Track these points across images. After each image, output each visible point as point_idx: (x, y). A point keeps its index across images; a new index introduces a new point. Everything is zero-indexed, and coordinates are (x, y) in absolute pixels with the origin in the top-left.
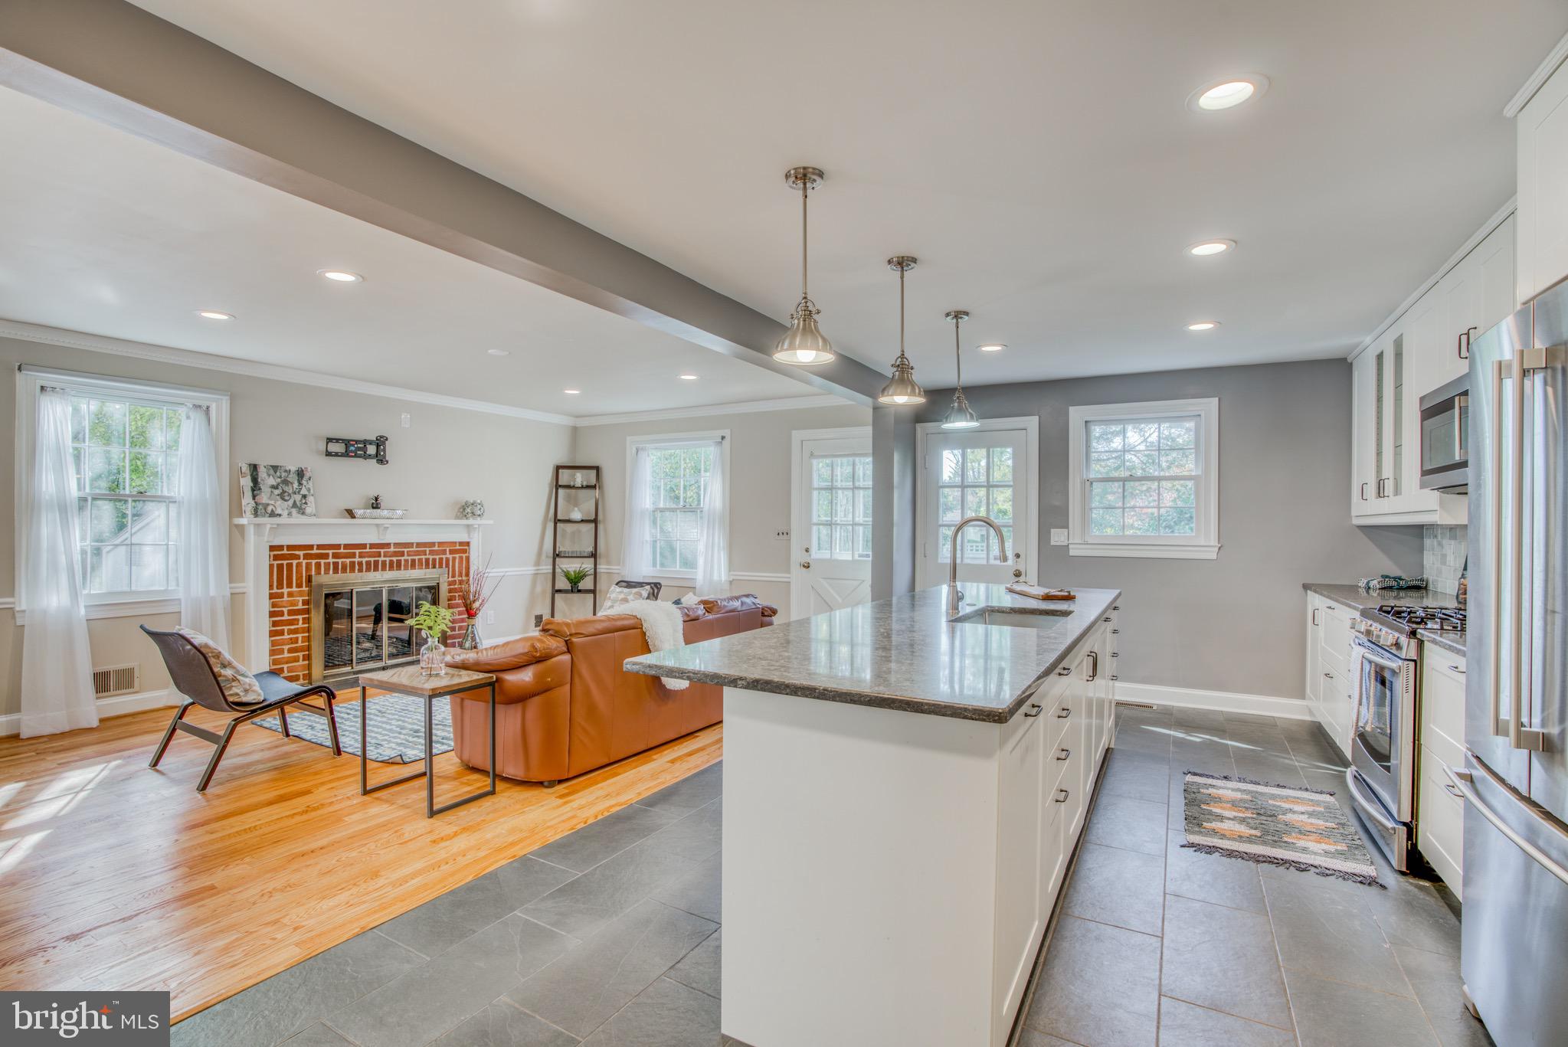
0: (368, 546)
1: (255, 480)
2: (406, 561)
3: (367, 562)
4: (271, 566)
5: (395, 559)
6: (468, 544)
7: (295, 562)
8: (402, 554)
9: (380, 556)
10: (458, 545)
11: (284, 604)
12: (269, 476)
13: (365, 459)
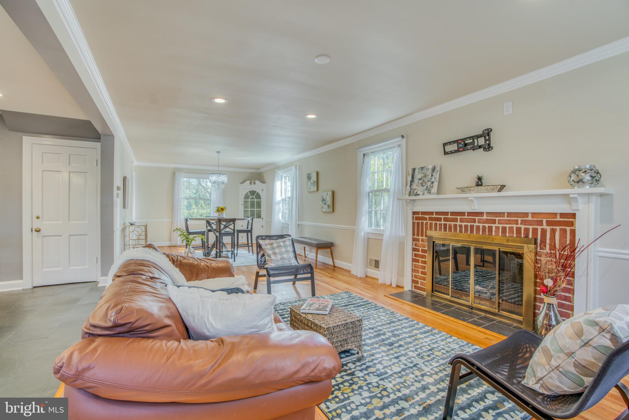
0: (466, 214)
1: (413, 177)
2: (497, 228)
3: (465, 225)
4: (414, 223)
5: (487, 225)
6: (574, 216)
7: (425, 222)
8: (494, 222)
9: (475, 222)
10: (558, 217)
11: (420, 245)
12: (419, 173)
13: (474, 150)
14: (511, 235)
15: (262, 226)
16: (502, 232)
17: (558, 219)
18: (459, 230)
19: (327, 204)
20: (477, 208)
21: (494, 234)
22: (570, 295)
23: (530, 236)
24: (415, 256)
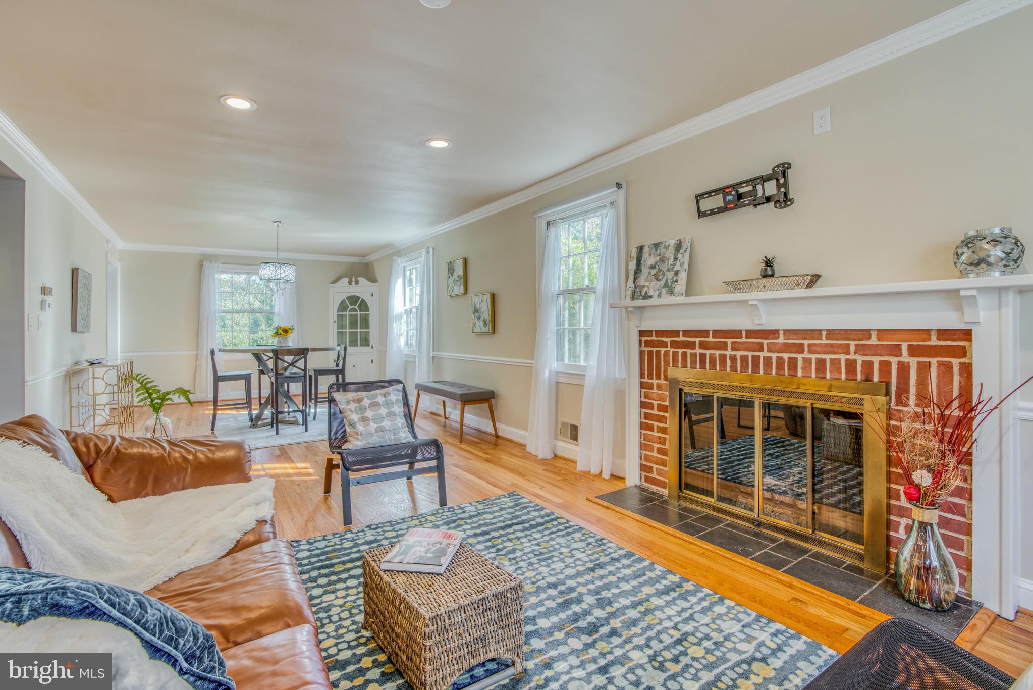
0: (744, 333)
1: (639, 264)
2: (807, 361)
3: (741, 357)
4: (641, 353)
5: (786, 356)
6: (967, 334)
7: (663, 350)
8: (800, 349)
9: (761, 350)
10: (934, 337)
11: (654, 396)
12: (650, 255)
13: (755, 206)
14: (836, 375)
15: (372, 362)
16: (817, 370)
17: (934, 341)
18: (731, 367)
19: (482, 318)
20: (766, 321)
21: (800, 373)
22: (962, 502)
23: (876, 378)
24: (645, 418)
